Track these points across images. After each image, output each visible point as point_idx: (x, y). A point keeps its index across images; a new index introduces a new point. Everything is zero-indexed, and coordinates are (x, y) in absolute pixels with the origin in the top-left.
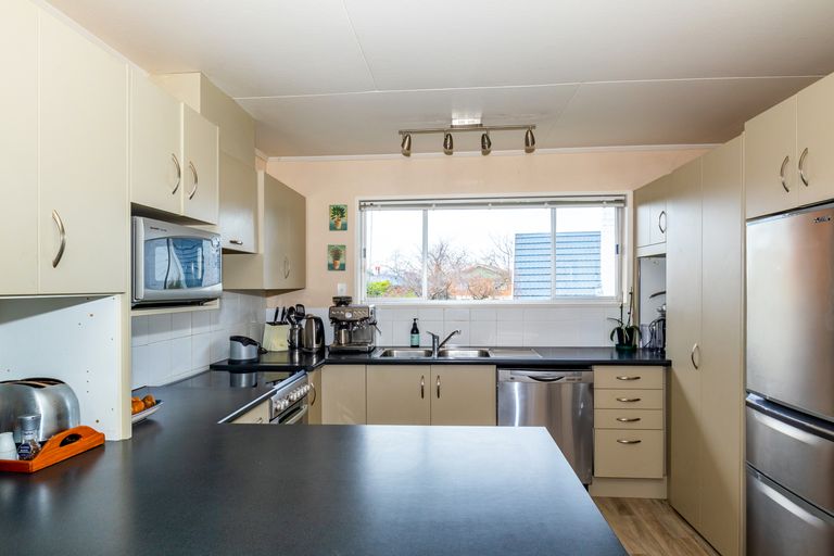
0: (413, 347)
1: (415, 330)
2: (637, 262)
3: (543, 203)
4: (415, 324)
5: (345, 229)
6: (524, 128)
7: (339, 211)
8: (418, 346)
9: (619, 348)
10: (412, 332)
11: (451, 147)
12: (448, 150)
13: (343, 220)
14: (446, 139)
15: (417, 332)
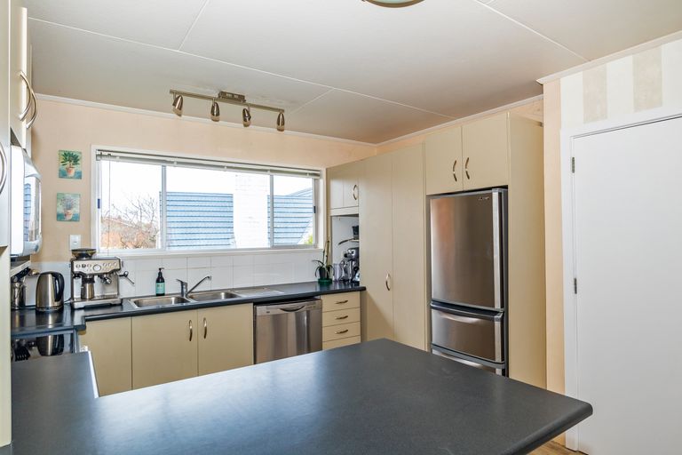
0: (158, 295)
1: (160, 279)
2: (329, 219)
3: (266, 171)
4: (160, 274)
5: (80, 177)
6: (279, 110)
7: (71, 158)
8: (163, 295)
9: (320, 282)
10: (158, 281)
11: (218, 114)
12: (215, 117)
13: (77, 168)
14: (213, 107)
15: (163, 281)
